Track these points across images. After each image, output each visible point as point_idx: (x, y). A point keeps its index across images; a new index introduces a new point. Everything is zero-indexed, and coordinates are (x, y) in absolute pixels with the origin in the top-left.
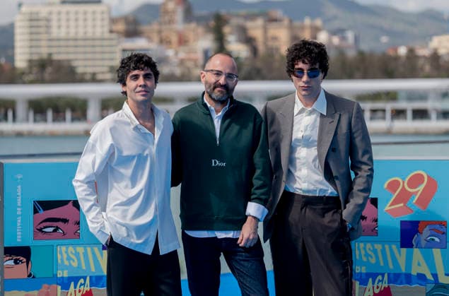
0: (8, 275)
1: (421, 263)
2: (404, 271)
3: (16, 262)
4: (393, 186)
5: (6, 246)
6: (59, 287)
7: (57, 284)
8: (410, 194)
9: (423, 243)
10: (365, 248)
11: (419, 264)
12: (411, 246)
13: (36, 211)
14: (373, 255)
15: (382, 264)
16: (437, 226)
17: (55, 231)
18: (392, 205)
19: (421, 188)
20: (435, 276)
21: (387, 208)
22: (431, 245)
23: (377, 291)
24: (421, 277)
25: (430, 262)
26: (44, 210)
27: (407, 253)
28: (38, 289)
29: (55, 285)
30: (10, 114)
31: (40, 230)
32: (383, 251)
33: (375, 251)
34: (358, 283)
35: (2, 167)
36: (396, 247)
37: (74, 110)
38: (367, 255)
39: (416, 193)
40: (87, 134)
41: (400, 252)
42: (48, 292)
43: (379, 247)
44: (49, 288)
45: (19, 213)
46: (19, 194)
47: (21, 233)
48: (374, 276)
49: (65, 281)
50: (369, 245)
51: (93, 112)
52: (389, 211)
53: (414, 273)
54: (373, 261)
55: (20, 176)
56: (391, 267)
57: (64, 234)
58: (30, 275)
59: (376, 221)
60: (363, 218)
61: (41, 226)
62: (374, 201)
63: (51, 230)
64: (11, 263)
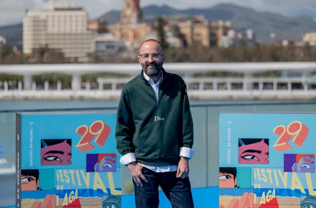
0: (24, 188)
2: (286, 187)
3: (29, 180)
4: (279, 131)
5: (22, 169)
6: (58, 197)
7: (57, 195)
8: (291, 136)
9: (299, 169)
10: (260, 172)
11: (296, 183)
12: (291, 171)
13: (42, 146)
14: (266, 177)
15: (271, 182)
16: (308, 158)
17: (55, 159)
18: (278, 143)
19: (298, 132)
20: (307, 190)
22: (304, 170)
23: (268, 201)
24: (298, 192)
26: (48, 145)
29: (55, 195)
30: (20, 85)
31: (45, 159)
33: (267, 174)
34: (255, 195)
35: (19, 117)
36: (280, 171)
37: (62, 82)
38: (261, 176)
39: (294, 136)
40: (72, 99)
41: (283, 175)
42: (50, 200)
43: (269, 171)
44: (51, 197)
45: (31, 147)
46: (32, 135)
47: (32, 160)
48: (266, 190)
49: (62, 193)
50: (263, 170)
51: (76, 83)
52: (276, 148)
53: (293, 188)
54: (266, 180)
55: (32, 123)
56: (278, 184)
57: (61, 161)
58: (38, 189)
59: (268, 154)
60: (259, 152)
61: (46, 156)
62: (267, 141)
63: (52, 158)
64: (26, 180)
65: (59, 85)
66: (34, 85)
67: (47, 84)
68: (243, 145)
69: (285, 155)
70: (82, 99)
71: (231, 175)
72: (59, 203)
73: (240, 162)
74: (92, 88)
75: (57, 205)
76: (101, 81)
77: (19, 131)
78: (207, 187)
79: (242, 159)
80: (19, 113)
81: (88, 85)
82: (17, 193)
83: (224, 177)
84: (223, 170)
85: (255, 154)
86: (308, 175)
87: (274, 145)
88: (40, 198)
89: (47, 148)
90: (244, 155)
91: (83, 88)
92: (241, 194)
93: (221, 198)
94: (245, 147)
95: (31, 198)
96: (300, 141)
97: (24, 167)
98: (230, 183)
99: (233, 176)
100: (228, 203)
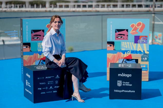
0: (24, 51)
1: (140, 48)
2: (135, 50)
3: (26, 47)
4: (133, 26)
5: (23, 42)
6: (39, 54)
7: (38, 53)
8: (138, 28)
9: (141, 42)
10: (124, 44)
11: (139, 48)
12: (137, 43)
13: (32, 33)
15: (129, 48)
16: (145, 37)
17: (37, 38)
18: (132, 31)
19: (140, 26)
20: (144, 51)
21: (131, 32)
22: (143, 42)
23: (128, 56)
24: (140, 52)
25: (143, 47)
26: (34, 32)
27: (136, 45)
28: (33, 55)
29: (37, 54)
30: (24, 5)
31: (33, 38)
32: (130, 44)
33: (127, 44)
34: (122, 53)
35: (21, 20)
36: (133, 43)
37: (42, 5)
38: (125, 45)
39: (139, 28)
40: (46, 11)
41: (134, 45)
42: (35, 56)
43: (128, 43)
44: (36, 54)
45: (27, 33)
46: (27, 28)
47: (28, 39)
48: (127, 51)
49: (40, 52)
50: (125, 43)
51: (47, 5)
52: (131, 33)
53: (138, 50)
54: (127, 47)
55: (27, 23)
56: (132, 49)
57: (40, 39)
58: (30, 51)
59: (128, 36)
60: (124, 35)
61: (33, 37)
62: (127, 30)
63: (36, 38)
64: (25, 47)
65: (41, 6)
66: (30, 6)
67: (35, 6)
68: (117, 32)
69: (135, 36)
70: (50, 11)
71: (112, 45)
72: (39, 57)
73: (116, 39)
74: (54, 7)
75: (38, 58)
76: (58, 4)
77: (22, 26)
78: (102, 49)
79: (117, 38)
80: (22, 18)
81: (53, 6)
82: (21, 53)
83: (109, 46)
84: (109, 43)
85: (122, 36)
86: (144, 45)
87: (130, 32)
88: (31, 55)
89: (34, 34)
90: (117, 36)
91: (51, 7)
92: (116, 53)
93: (108, 54)
94: (118, 33)
95: (28, 55)
96: (141, 30)
97: (24, 42)
98: (111, 48)
99: (113, 45)
100: (111, 57)
